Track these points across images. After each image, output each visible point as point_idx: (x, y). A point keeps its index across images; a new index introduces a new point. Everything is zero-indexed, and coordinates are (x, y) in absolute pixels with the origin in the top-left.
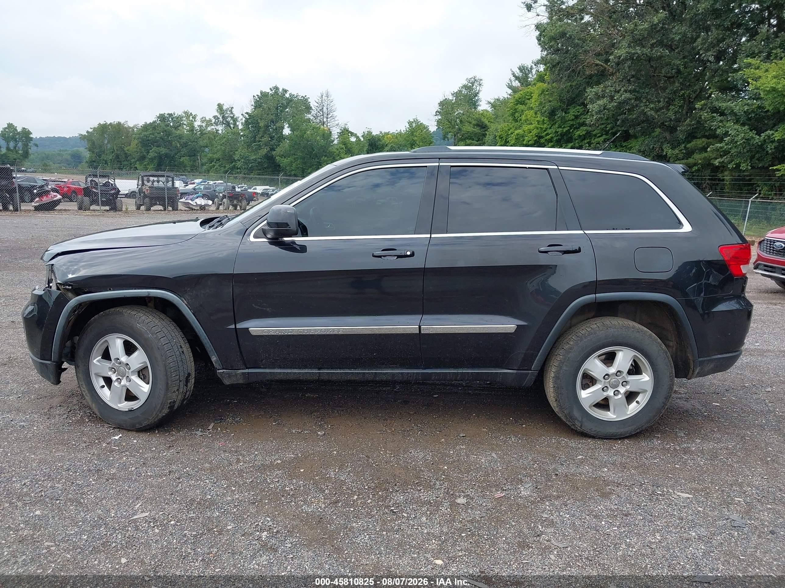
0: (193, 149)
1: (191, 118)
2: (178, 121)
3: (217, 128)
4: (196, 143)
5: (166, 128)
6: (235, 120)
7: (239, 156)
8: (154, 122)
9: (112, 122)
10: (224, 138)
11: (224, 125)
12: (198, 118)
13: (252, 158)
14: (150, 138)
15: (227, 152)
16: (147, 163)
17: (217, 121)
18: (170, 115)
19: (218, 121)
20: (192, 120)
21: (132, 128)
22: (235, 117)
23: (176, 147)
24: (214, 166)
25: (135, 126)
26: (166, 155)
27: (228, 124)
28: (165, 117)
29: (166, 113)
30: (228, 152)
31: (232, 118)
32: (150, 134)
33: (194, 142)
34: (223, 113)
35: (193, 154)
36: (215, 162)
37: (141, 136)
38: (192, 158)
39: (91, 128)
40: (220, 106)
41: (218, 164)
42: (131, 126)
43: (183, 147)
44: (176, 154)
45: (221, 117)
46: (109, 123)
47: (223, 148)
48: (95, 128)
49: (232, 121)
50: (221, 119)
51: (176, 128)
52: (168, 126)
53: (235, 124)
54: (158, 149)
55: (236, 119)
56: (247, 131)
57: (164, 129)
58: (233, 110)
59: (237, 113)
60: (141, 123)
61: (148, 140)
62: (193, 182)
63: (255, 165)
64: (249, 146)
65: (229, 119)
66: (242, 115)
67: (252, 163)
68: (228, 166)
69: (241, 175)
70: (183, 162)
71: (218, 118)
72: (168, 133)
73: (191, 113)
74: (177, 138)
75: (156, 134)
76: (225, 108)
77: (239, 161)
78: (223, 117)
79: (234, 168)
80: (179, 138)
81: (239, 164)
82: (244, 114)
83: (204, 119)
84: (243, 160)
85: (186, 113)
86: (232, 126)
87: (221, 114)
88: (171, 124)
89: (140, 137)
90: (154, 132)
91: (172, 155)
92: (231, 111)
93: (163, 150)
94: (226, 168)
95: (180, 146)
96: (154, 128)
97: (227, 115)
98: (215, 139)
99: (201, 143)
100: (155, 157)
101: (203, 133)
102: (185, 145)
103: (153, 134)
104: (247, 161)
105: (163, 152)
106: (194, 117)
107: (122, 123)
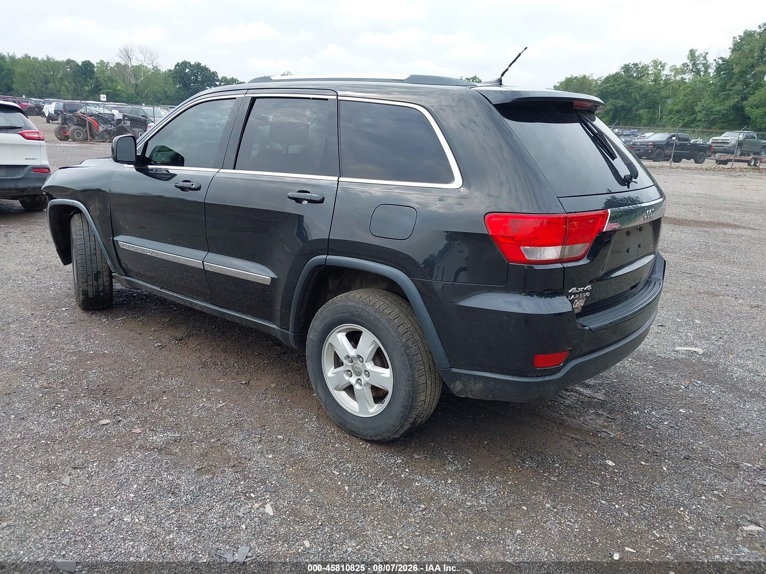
0: (653, 101)
1: (659, 67)
2: (643, 71)
3: (684, 76)
4: (657, 94)
5: (627, 80)
6: (707, 67)
7: (700, 107)
8: (617, 74)
9: (578, 75)
10: (689, 87)
11: (693, 74)
12: (667, 67)
13: (716, 109)
14: (609, 91)
15: (689, 102)
16: (602, 115)
17: (685, 69)
18: (635, 65)
19: (687, 69)
20: (660, 70)
21: (596, 81)
22: (708, 64)
23: (635, 99)
24: (672, 118)
25: (599, 79)
26: (623, 107)
27: (698, 72)
28: (630, 67)
29: (632, 63)
30: (691, 103)
31: (704, 64)
32: (610, 86)
33: (655, 92)
34: (694, 60)
35: (652, 105)
36: (673, 114)
37: (601, 88)
38: (652, 110)
39: (558, 83)
40: (692, 53)
41: (676, 117)
42: (595, 78)
43: (642, 99)
44: (633, 106)
45: (691, 65)
46: (574, 76)
47: (685, 99)
48: (561, 82)
49: (703, 69)
50: (691, 67)
51: (638, 78)
52: (630, 77)
53: (706, 71)
54: (615, 102)
55: (708, 65)
56: (718, 79)
57: (625, 80)
58: (707, 56)
59: (710, 59)
60: (606, 75)
61: (607, 93)
62: (643, 135)
63: (718, 117)
64: (716, 96)
65: (700, 66)
66: (715, 60)
67: (714, 115)
68: (687, 119)
69: (700, 129)
70: (639, 115)
71: (688, 66)
72: (629, 84)
73: (661, 62)
74: (637, 89)
75: (616, 86)
76: (697, 54)
77: (700, 112)
78: (694, 64)
79: (694, 120)
80: (640, 89)
81: (699, 116)
82: (717, 59)
83: (674, 67)
84: (704, 112)
85: (655, 62)
86: (702, 73)
87: (691, 61)
88: (635, 75)
89: (600, 90)
90: (614, 83)
91: (629, 108)
92: (705, 58)
93: (620, 102)
94: (685, 121)
95: (639, 98)
96: (615, 80)
97: (699, 62)
98: (679, 88)
99: (663, 93)
100: (611, 110)
101: (667, 82)
102: (645, 96)
103: (613, 86)
104: (709, 111)
105: (620, 104)
106: (663, 67)
107: (587, 76)
